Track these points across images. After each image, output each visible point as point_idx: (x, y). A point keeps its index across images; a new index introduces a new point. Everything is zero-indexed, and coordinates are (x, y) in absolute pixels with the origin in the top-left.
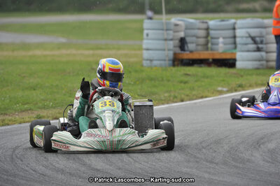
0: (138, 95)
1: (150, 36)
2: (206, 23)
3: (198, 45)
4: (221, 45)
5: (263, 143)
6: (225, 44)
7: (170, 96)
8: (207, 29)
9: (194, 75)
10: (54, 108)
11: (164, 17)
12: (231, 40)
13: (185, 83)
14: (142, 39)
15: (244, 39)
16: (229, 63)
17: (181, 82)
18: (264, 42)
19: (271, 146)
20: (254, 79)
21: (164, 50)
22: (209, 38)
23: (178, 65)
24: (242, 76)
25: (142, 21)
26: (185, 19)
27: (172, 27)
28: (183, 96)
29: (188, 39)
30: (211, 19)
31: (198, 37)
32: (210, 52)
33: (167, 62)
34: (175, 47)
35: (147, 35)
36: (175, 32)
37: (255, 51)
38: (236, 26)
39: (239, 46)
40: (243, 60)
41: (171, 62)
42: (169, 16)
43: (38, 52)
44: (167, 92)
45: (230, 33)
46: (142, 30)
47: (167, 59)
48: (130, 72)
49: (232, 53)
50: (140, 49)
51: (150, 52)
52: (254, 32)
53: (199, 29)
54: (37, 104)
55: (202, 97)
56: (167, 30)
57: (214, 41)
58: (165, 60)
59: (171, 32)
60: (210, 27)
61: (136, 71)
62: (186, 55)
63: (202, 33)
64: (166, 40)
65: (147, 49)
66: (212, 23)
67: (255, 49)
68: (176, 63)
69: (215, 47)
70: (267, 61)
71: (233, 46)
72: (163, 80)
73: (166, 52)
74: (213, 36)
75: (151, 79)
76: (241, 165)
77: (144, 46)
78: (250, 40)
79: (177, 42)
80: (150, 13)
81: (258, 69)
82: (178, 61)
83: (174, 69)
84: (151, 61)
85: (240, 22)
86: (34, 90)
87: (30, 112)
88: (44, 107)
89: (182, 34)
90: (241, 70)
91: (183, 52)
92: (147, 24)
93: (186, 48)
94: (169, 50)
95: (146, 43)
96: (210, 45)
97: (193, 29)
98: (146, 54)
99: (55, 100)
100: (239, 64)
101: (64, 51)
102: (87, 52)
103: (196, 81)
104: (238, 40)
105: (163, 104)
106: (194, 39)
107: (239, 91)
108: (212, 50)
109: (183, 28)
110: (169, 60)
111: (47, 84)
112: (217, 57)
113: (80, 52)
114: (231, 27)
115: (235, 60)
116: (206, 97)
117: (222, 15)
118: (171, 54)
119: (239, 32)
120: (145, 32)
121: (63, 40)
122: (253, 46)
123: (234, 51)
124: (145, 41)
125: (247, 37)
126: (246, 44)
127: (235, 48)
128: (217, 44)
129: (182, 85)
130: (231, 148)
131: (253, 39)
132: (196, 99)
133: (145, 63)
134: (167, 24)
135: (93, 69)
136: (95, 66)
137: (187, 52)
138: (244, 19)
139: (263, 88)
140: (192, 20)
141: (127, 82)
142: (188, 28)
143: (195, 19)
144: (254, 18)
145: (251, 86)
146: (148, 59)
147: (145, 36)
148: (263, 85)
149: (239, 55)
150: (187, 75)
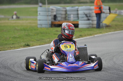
0: (36, 40)
2: (65, 8)
3: (62, 18)
4: (72, 18)
6: (74, 17)
7: (50, 41)
8: (66, 11)
11: (47, 6)
12: (76, 16)
14: (37, 16)
17: (55, 34)
18: (91, 16)
21: (47, 20)
22: (67, 15)
24: (81, 31)
25: (37, 8)
26: (56, 7)
27: (50, 10)
29: (57, 15)
30: (67, 7)
31: (62, 15)
32: (67, 21)
34: (52, 19)
35: (40, 14)
36: (52, 12)
37: (87, 20)
38: (79, 10)
39: (80, 18)
40: (82, 24)
41: (50, 26)
42: (49, 5)
44: (48, 38)
45: (76, 13)
46: (37, 12)
47: (48, 24)
48: (32, 30)
50: (36, 20)
51: (41, 21)
52: (87, 12)
53: (62, 11)
56: (48, 11)
57: (69, 16)
58: (47, 25)
59: (50, 12)
60: (67, 10)
61: (35, 30)
62: (57, 23)
63: (64, 13)
64: (48, 16)
65: (40, 20)
66: (68, 8)
68: (52, 26)
69: (69, 19)
70: (92, 24)
72: (47, 33)
73: (48, 21)
74: (69, 14)
75: (41, 33)
77: (38, 19)
78: (84, 16)
79: (53, 17)
80: (40, 4)
81: (88, 28)
83: (51, 29)
84: (41, 25)
85: (80, 8)
89: (55, 13)
90: (82, 28)
91: (55, 21)
92: (39, 9)
93: (57, 19)
94: (49, 20)
95: (39, 17)
96: (67, 18)
97: (60, 11)
98: (39, 22)
100: (80, 26)
101: (3, 21)
102: (13, 22)
104: (80, 16)
105: (47, 44)
106: (60, 15)
107: (80, 38)
109: (55, 10)
110: (49, 25)
114: (76, 10)
115: (78, 24)
117: (73, 5)
118: (50, 22)
119: (80, 12)
120: (39, 12)
122: (86, 18)
123: (78, 20)
125: (83, 14)
126: (83, 17)
127: (78, 19)
131: (86, 15)
133: (39, 26)
134: (48, 9)
135: (16, 29)
136: (16, 28)
137: (57, 21)
138: (82, 6)
139: (91, 36)
140: (59, 7)
141: (31, 34)
142: (57, 10)
143: (61, 7)
144: (86, 6)
145: (85, 36)
146: (40, 25)
147: (38, 14)
148: (91, 35)
149: (80, 22)
150: (57, 31)
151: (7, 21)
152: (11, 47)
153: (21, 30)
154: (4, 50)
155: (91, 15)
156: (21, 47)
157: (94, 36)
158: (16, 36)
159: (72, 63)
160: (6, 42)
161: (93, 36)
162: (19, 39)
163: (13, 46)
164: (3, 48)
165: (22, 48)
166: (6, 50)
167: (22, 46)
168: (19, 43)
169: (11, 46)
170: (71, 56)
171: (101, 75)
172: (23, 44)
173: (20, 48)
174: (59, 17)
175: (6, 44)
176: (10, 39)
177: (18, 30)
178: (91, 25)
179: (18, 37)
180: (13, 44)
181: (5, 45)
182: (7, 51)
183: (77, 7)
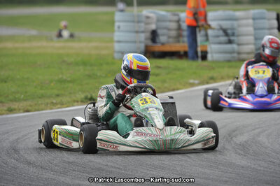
1: (121, 29)
2: (178, 15)
3: (169, 37)
5: (235, 136)
8: (178, 21)
9: (165, 68)
10: (26, 100)
11: (135, 10)
12: (203, 33)
13: (157, 75)
14: (113, 31)
15: (216, 31)
17: (153, 74)
18: (236, 34)
19: (242, 139)
20: (225, 71)
21: (135, 42)
23: (149, 57)
24: (213, 68)
25: (113, 14)
26: (157, 11)
27: (144, 19)
29: (160, 32)
30: (183, 11)
31: (169, 30)
32: (181, 44)
34: (146, 39)
35: (119, 27)
36: (147, 24)
37: (226, 43)
39: (210, 38)
40: (215, 53)
42: (140, 8)
43: (9, 45)
46: (113, 22)
47: (139, 51)
48: (101, 65)
49: (204, 46)
50: (112, 41)
51: (122, 44)
52: (226, 24)
53: (170, 21)
54: (7, 96)
55: (174, 90)
56: (139, 22)
59: (142, 25)
60: (182, 19)
61: (108, 64)
62: (158, 48)
63: (174, 25)
64: (137, 32)
65: (119, 42)
66: (183, 15)
67: (227, 41)
70: (239, 53)
71: (204, 38)
73: (138, 44)
77: (116, 38)
78: (221, 33)
79: (148, 35)
81: (229, 61)
82: (149, 54)
84: (122, 53)
85: (211, 15)
86: (5, 82)
88: (15, 100)
89: (153, 27)
90: (213, 62)
91: (154, 45)
92: (118, 16)
93: (157, 41)
94: (141, 42)
95: (117, 35)
97: (164, 21)
98: (117, 47)
99: (26, 92)
100: (210, 57)
101: (35, 44)
103: (168, 74)
104: (210, 33)
106: (165, 31)
108: (183, 42)
109: (155, 20)
111: (18, 77)
115: (206, 53)
116: (178, 89)
118: (142, 47)
120: (117, 24)
121: (34, 32)
122: (224, 39)
123: (206, 44)
125: (218, 30)
126: (218, 36)
127: (207, 40)
129: (154, 77)
131: (225, 32)
133: (116, 55)
134: (138, 16)
135: (64, 61)
136: (66, 59)
137: (159, 45)
138: (216, 10)
140: (163, 13)
141: (99, 74)
142: (159, 20)
143: (167, 11)
145: (222, 79)
146: (119, 52)
147: (116, 28)
150: (158, 67)
151: (44, 44)
152: (52, 103)
153: (77, 64)
154: (38, 110)
155: (236, 32)
156: (76, 104)
158: (65, 78)
159: (262, 96)
160: (43, 92)
162: (71, 85)
163: (59, 100)
164: (36, 104)
165: (78, 105)
166: (42, 110)
167: (78, 102)
168: (70, 93)
169: (54, 101)
170: (261, 85)
171: (259, 168)
172: (82, 96)
173: (73, 106)
174: (163, 35)
175: (42, 97)
176: (52, 84)
177: (69, 64)
178: (235, 55)
179: (69, 79)
180: (58, 95)
181: (40, 98)
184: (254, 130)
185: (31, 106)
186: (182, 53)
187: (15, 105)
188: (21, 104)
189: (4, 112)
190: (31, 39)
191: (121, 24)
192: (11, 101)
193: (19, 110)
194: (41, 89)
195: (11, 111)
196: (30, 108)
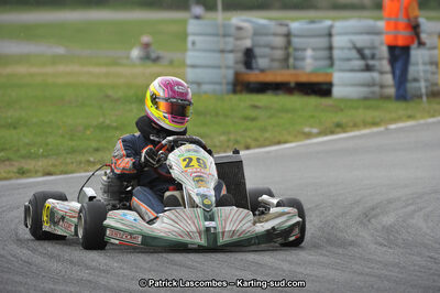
1: (198, 46)
2: (287, 25)
3: (273, 60)
4: (309, 61)
5: (375, 216)
6: (315, 59)
7: (229, 141)
8: (288, 35)
9: (266, 108)
10: (46, 157)
11: (220, 16)
12: (325, 53)
13: (253, 119)
14: (186, 50)
15: (346, 51)
16: (322, 89)
17: (246, 118)
18: (377, 56)
19: (388, 220)
20: (361, 114)
21: (219, 67)
22: (291, 50)
23: (241, 92)
24: (342, 110)
25: (184, 22)
26: (254, 19)
27: (233, 31)
28: (249, 140)
29: (257, 51)
30: (294, 20)
31: (273, 48)
32: (292, 71)
33: (224, 87)
34: (236, 63)
35: (194, 43)
36: (237, 39)
37: (363, 70)
38: (334, 31)
39: (337, 63)
40: (346, 85)
41: (230, 87)
42: (228, 14)
43: (21, 69)
44: (224, 133)
45: (323, 42)
46: (183, 36)
47: (224, 81)
49: (327, 74)
50: (183, 64)
51: (198, 71)
52: (362, 40)
53: (275, 35)
54: (18, 150)
55: (279, 143)
56: (225, 36)
57: (299, 54)
58: (220, 84)
59: (230, 40)
60: (294, 31)
62: (254, 77)
63: (279, 41)
64: (222, 51)
65: (193, 66)
66: (295, 26)
67: (363, 67)
68: (238, 88)
69: (299, 63)
70: (382, 86)
71: (327, 62)
72: (217, 115)
73: (223, 71)
74: (298, 46)
75: (199, 114)
76: (340, 251)
77: (189, 62)
78: (354, 54)
79: (240, 56)
81: (366, 99)
82: (241, 86)
83: (235, 98)
84: (199, 84)
85: (339, 25)
86: (15, 128)
87: (7, 163)
88: (29, 156)
89: (248, 43)
90: (344, 100)
91: (248, 71)
92: (193, 26)
93: (254, 65)
94: (228, 67)
95: (192, 57)
96: (291, 61)
97: (266, 35)
98: (191, 74)
99: (47, 144)
100: (336, 91)
101: (61, 68)
102: (96, 70)
103: (270, 117)
104: (336, 53)
106: (267, 50)
107: (338, 133)
108: (295, 68)
109: (250, 33)
110: (228, 84)
111: (34, 120)
112: (304, 79)
113: (85, 69)
114: (326, 32)
115: (330, 85)
116: (285, 142)
117: (312, 14)
118: (230, 75)
119: (338, 41)
120: (190, 39)
121: (61, 50)
122: (360, 63)
123: (329, 71)
124: (190, 54)
125: (349, 49)
126: (349, 60)
127: (332, 65)
128: (303, 59)
129: (248, 123)
130: (325, 223)
131: (360, 51)
132: (269, 145)
134: (224, 26)
135: (108, 97)
136: (110, 92)
137: (257, 72)
138: (345, 18)
139: (375, 129)
140: (263, 22)
142: (257, 33)
143: (270, 19)
144: (360, 18)
145: (355, 126)
146: (194, 83)
147: (189, 45)
148: (375, 124)
149: (338, 77)
150: (255, 107)
151: (76, 68)
152: (89, 161)
153: (128, 101)
154: (66, 173)
155: (377, 52)
157: (387, 129)
158: (108, 122)
160: (74, 143)
161: (382, 129)
162: (118, 133)
163: (98, 156)
164: (62, 164)
166: (72, 172)
169: (92, 159)
171: (412, 268)
175: (73, 151)
176: (88, 132)
177: (117, 100)
178: (377, 89)
179: (114, 124)
180: (97, 150)
181: (68, 153)
182: (75, 175)
183: (328, 23)
184: (404, 207)
185: (54, 165)
186: (292, 85)
187: (29, 165)
188: (40, 163)
189: (12, 175)
190: (56, 60)
191: (197, 38)
192: (23, 157)
193: (36, 173)
194: (71, 139)
195: (22, 173)
196: (52, 169)
